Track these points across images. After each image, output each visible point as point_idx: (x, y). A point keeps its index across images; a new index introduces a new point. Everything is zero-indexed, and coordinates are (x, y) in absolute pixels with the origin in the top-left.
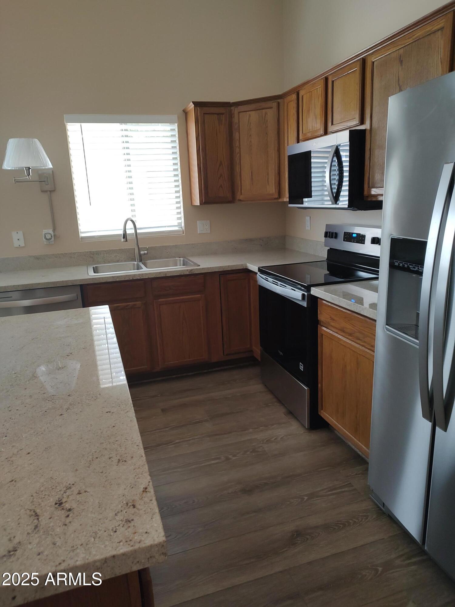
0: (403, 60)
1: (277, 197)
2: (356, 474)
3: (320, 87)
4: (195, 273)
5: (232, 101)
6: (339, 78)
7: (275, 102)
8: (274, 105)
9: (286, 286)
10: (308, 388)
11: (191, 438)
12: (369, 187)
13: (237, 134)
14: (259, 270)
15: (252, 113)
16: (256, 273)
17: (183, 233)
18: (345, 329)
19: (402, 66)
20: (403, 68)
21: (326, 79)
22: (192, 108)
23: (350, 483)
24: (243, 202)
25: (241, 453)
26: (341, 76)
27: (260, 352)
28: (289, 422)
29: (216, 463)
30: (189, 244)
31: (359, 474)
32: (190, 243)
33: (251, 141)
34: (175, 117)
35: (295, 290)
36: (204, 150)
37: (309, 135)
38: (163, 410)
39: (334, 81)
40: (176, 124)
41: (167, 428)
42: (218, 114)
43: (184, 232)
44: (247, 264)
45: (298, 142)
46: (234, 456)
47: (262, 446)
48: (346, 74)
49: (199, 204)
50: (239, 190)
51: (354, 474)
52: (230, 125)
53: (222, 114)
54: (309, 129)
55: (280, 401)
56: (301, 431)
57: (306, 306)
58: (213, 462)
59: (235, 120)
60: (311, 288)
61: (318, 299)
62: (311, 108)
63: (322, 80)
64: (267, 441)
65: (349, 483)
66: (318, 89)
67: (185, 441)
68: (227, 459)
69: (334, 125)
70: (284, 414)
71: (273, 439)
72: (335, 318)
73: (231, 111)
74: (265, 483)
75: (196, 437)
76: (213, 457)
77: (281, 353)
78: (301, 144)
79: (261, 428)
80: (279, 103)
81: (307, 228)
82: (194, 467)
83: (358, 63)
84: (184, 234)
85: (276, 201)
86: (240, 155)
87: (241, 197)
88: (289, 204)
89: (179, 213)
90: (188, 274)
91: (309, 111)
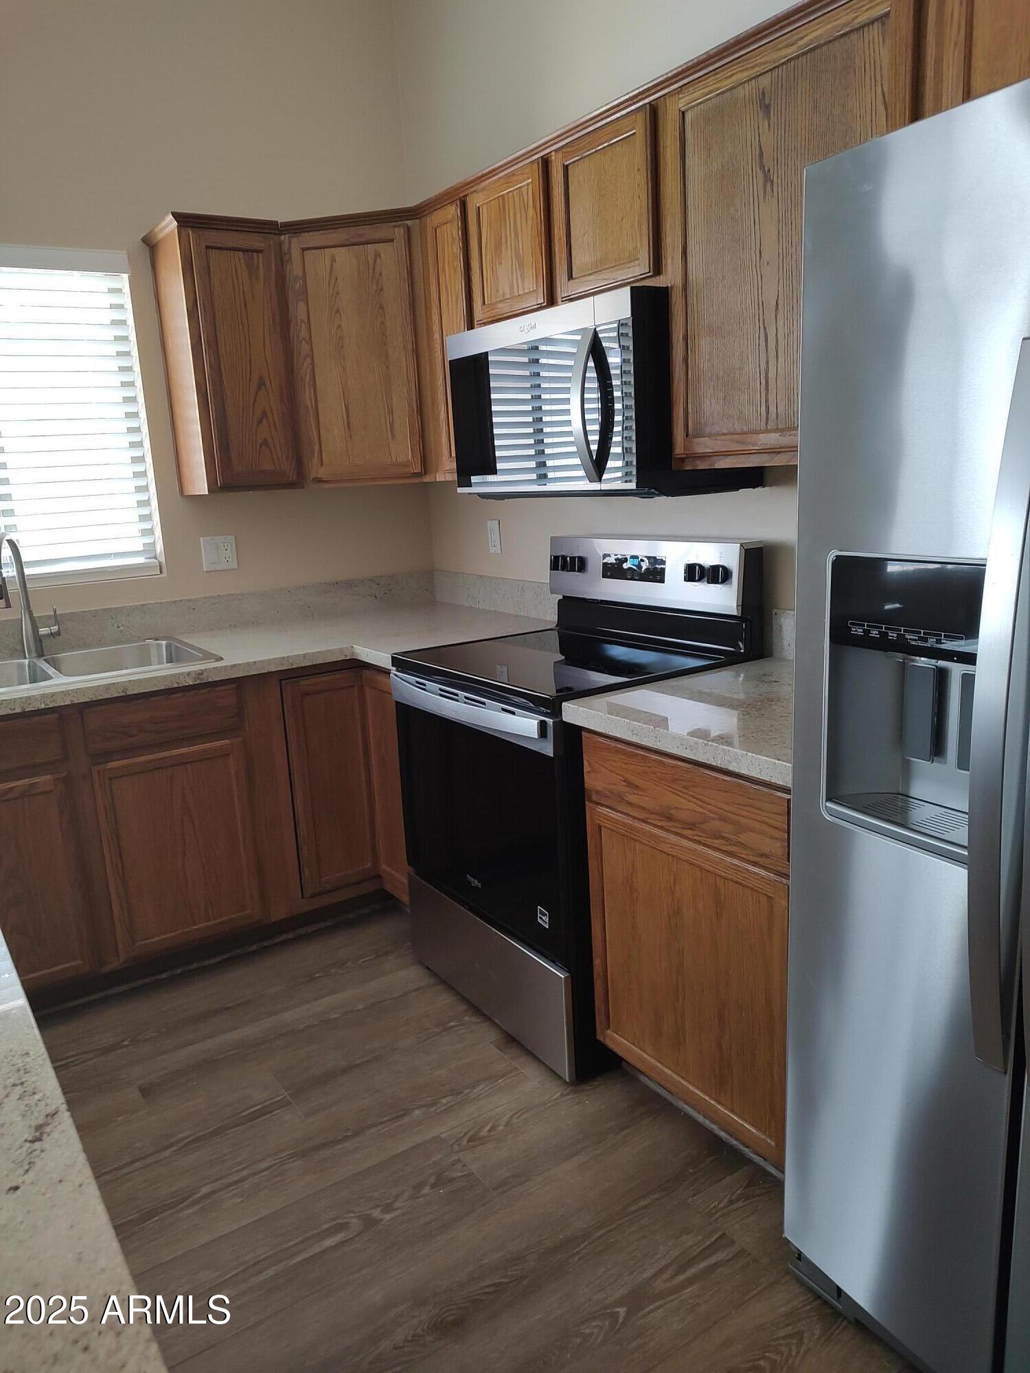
0: (772, 103)
1: (418, 470)
2: (731, 1202)
3: (528, 184)
4: (210, 680)
5: (282, 217)
6: (585, 157)
7: (399, 226)
8: (399, 233)
9: (484, 704)
10: (567, 975)
11: (245, 1173)
12: (687, 436)
13: (302, 305)
14: (395, 661)
15: (340, 253)
16: (387, 672)
17: (161, 572)
18: (673, 812)
19: (769, 119)
20: (772, 126)
21: (546, 163)
22: (172, 231)
23: (724, 1234)
24: (327, 486)
25: (406, 1195)
26: (588, 153)
27: (405, 881)
28: (516, 1068)
29: (336, 1245)
30: (181, 601)
31: (738, 1200)
32: (184, 598)
33: (339, 326)
34: (122, 256)
35: (513, 713)
36: (214, 343)
37: (504, 308)
38: (145, 1091)
39: (569, 167)
40: (125, 276)
41: (167, 1148)
42: (245, 251)
43: (164, 570)
44: (354, 646)
45: (471, 326)
46: (388, 1208)
47: (459, 1160)
48: (604, 147)
49: (207, 493)
50: (316, 455)
51: (726, 1201)
52: (281, 281)
53: (258, 252)
54: (501, 291)
55: (476, 1009)
56: (554, 1091)
57: (552, 756)
58: (329, 1242)
59: (295, 268)
60: (564, 704)
61: (583, 733)
62: (503, 239)
63: (535, 166)
64: (469, 1141)
65: (720, 1233)
66: (524, 189)
67: (230, 1185)
68: (370, 1223)
69: (576, 281)
70: (499, 1049)
71: (484, 1133)
72: (639, 782)
73: (280, 244)
74: (495, 1285)
75: (263, 1165)
76: (325, 1227)
77: (476, 883)
78: (478, 331)
79: (444, 1101)
80: (409, 229)
81: (492, 550)
82: (271, 1272)
83: (640, 118)
84: (164, 575)
85: (417, 481)
86: (313, 364)
87: (322, 473)
88: (459, 487)
89: (145, 518)
90: (191, 683)
91: (498, 246)
